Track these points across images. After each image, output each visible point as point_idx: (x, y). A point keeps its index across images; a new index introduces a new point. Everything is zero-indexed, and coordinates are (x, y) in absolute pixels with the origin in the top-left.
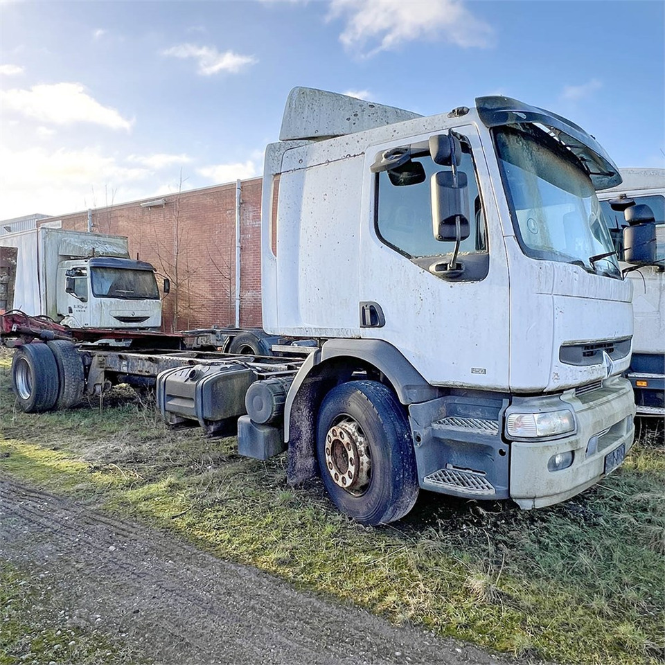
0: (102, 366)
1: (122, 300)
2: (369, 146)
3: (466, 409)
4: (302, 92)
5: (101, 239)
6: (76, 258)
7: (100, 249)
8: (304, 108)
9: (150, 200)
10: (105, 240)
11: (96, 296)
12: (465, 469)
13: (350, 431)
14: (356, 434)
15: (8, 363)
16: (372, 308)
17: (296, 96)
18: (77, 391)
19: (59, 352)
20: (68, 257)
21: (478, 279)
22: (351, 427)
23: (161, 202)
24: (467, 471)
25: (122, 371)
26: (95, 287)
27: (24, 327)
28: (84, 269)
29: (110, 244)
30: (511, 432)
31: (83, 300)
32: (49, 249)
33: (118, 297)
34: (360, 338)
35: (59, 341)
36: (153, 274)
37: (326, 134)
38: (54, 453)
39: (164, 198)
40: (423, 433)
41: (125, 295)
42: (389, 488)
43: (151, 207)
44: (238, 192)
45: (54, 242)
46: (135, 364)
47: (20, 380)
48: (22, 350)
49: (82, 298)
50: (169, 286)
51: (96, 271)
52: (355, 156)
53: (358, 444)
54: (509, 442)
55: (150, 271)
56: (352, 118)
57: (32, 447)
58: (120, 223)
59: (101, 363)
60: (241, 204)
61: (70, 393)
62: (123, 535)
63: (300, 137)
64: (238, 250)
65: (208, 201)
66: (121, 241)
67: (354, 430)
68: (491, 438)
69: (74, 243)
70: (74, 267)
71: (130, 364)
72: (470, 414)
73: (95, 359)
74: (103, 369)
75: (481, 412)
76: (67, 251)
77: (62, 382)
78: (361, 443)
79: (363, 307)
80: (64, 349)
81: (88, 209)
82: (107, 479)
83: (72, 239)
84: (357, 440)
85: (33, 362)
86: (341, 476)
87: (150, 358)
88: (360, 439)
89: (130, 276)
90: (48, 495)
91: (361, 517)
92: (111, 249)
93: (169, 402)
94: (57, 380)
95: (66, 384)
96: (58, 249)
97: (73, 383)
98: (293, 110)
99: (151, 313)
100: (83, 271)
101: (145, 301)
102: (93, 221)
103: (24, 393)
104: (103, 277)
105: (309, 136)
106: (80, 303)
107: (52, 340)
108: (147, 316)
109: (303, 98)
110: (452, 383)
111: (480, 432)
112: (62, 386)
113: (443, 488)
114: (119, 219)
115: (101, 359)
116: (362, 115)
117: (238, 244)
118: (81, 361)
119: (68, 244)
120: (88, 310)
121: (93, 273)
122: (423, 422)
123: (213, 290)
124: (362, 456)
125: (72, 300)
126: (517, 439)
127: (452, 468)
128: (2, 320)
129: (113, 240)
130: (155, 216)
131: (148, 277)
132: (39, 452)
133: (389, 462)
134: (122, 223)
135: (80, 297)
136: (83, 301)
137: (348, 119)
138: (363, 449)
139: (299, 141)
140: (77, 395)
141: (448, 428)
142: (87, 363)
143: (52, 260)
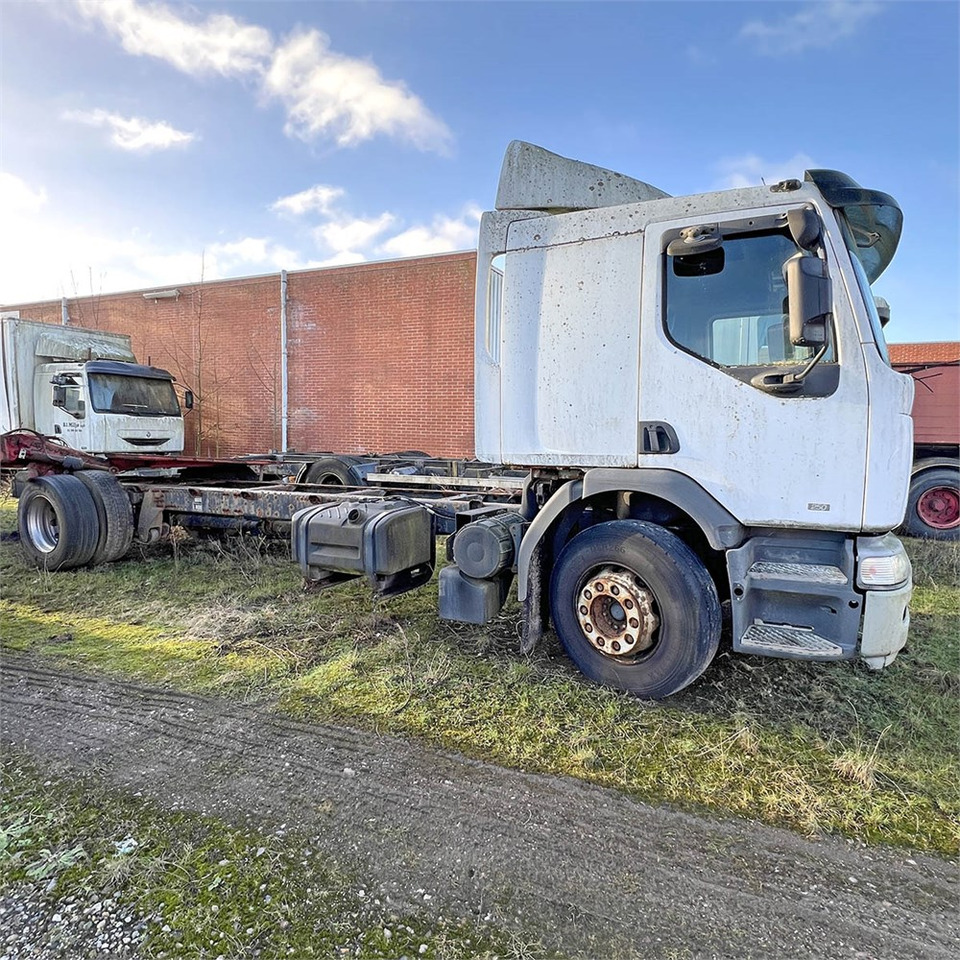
0: (160, 504)
1: (133, 417)
2: (650, 222)
3: (776, 553)
4: (526, 148)
5: (95, 337)
6: (64, 360)
7: (97, 350)
8: (529, 169)
9: (157, 290)
10: (100, 338)
11: (97, 410)
12: (782, 624)
13: (624, 584)
14: (635, 588)
15: (14, 504)
16: (660, 430)
17: (517, 152)
18: (124, 539)
19: (95, 485)
20: (50, 360)
21: (824, 395)
22: (624, 579)
23: (173, 293)
24: (785, 626)
25: (193, 510)
26: (95, 401)
27: (36, 452)
28: (78, 375)
29: (109, 343)
30: (865, 579)
31: (77, 416)
32: (21, 346)
33: (127, 413)
34: (637, 467)
35: (90, 472)
36: (171, 385)
37: (563, 205)
38: (141, 630)
39: (179, 288)
40: (745, 585)
41: (136, 411)
42: (693, 653)
43: (157, 299)
44: (283, 286)
45: (27, 339)
46: (217, 501)
47: (34, 526)
48: (40, 485)
49: (77, 414)
50: (192, 400)
51: (96, 379)
52: (626, 234)
53: (639, 600)
54: (863, 592)
55: (167, 380)
56: (597, 187)
57: (99, 622)
58: (112, 318)
59: (158, 501)
60: (287, 301)
61: (115, 541)
62: (348, 748)
63: (526, 206)
64: (284, 358)
65: (241, 295)
66: (122, 340)
67: (630, 582)
68: (838, 587)
69: (58, 338)
70: (62, 372)
71: (208, 501)
72: (783, 558)
73: (149, 496)
74: (162, 509)
75: (799, 555)
76: (49, 351)
77: (103, 528)
78: (643, 599)
79: (646, 429)
80: (103, 482)
81: (60, 297)
82: (251, 663)
83: (55, 335)
84: (637, 594)
85: (61, 501)
86: (611, 641)
87: (243, 493)
88: (642, 594)
89: (142, 386)
90: (185, 696)
91: (640, 689)
92: (111, 351)
93: (315, 553)
94: (97, 525)
95: (109, 530)
96: (35, 348)
97: (120, 529)
98: (515, 171)
99: (171, 433)
100: (75, 379)
101: (164, 418)
102: (69, 314)
103: (42, 545)
104: (106, 386)
105: (540, 206)
106: (73, 420)
107: (81, 470)
108: (166, 437)
109: (527, 157)
110: (777, 522)
111: (820, 581)
112: (103, 533)
113: (770, 651)
114: (110, 312)
115: (157, 495)
116: (608, 184)
117: (284, 350)
118: (128, 498)
119: (51, 341)
120: (86, 430)
121: (92, 381)
122: (741, 570)
123: (249, 405)
124: (646, 614)
125: (61, 416)
126: (872, 588)
127: (761, 623)
128: (3, 442)
129: (110, 339)
130: (164, 311)
131: (165, 388)
132: (114, 629)
133: (695, 621)
134: (115, 319)
135: (73, 412)
136: (78, 418)
137: (592, 188)
138: (647, 606)
139: (528, 211)
140: (123, 544)
141: (773, 577)
142: (135, 501)
143: (26, 362)
